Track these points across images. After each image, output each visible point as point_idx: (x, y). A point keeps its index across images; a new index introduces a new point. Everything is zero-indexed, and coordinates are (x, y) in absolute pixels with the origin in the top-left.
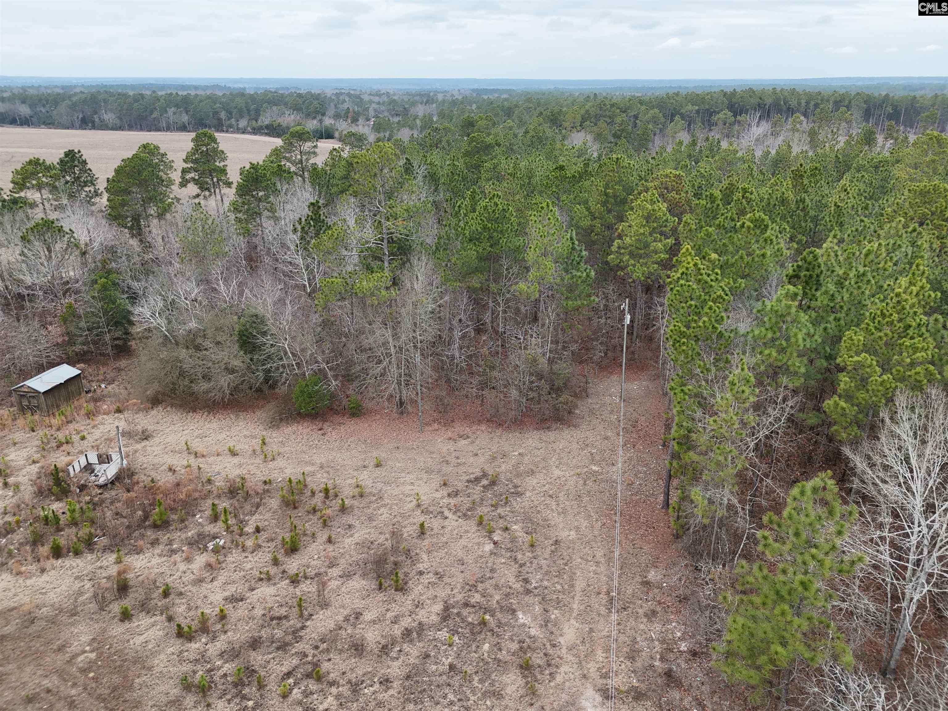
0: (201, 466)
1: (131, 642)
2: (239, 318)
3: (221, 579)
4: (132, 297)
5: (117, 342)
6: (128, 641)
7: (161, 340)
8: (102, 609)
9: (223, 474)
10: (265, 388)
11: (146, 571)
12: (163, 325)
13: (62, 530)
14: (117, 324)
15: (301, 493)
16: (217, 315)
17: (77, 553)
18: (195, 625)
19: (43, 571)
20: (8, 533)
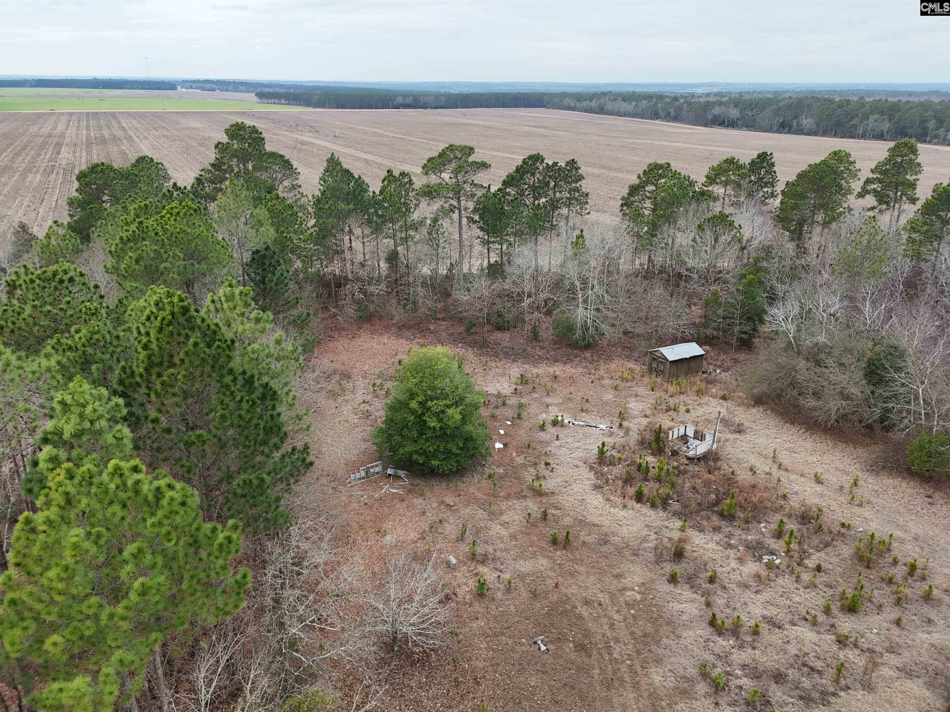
0: (781, 479)
1: (671, 604)
2: (875, 345)
3: (766, 595)
4: (770, 298)
5: (743, 336)
6: (668, 602)
7: (783, 345)
8: (657, 563)
9: (801, 497)
10: (877, 428)
11: (702, 551)
12: (792, 331)
13: (648, 481)
14: (750, 319)
15: (881, 555)
16: (850, 336)
17: (653, 506)
18: (728, 624)
19: (625, 507)
20: (611, 464)
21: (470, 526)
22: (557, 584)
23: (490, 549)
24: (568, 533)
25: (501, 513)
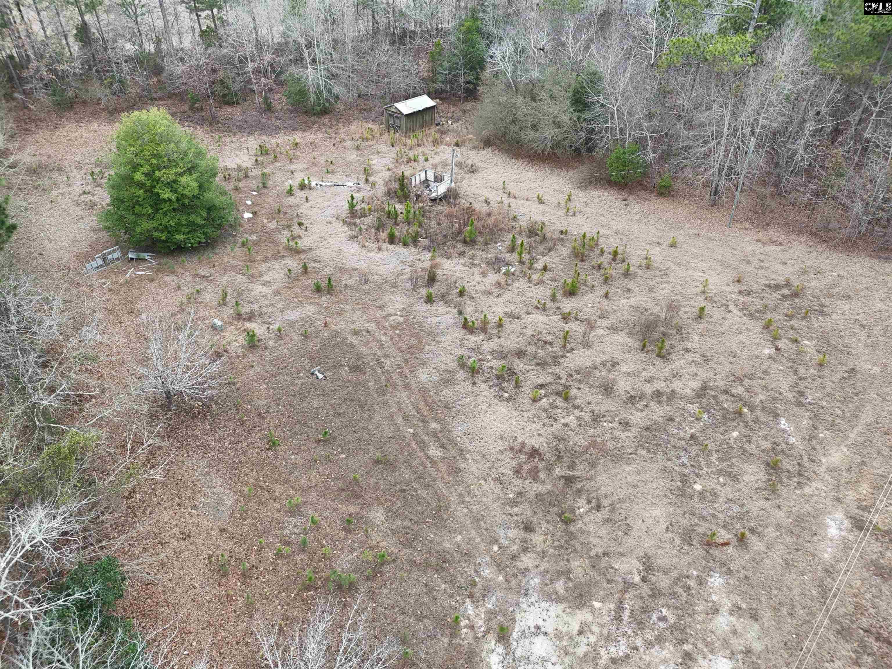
0: (511, 205)
1: (429, 319)
2: (578, 75)
3: (507, 296)
5: (468, 86)
6: (427, 318)
7: (503, 86)
8: (414, 290)
9: (528, 216)
10: (584, 149)
11: (451, 273)
12: (509, 70)
13: (398, 225)
14: (472, 68)
15: (592, 248)
16: (558, 70)
17: (405, 244)
18: (478, 324)
19: (380, 249)
20: (362, 216)
21: (230, 291)
22: (326, 323)
23: (256, 307)
24: (330, 279)
25: (261, 275)
